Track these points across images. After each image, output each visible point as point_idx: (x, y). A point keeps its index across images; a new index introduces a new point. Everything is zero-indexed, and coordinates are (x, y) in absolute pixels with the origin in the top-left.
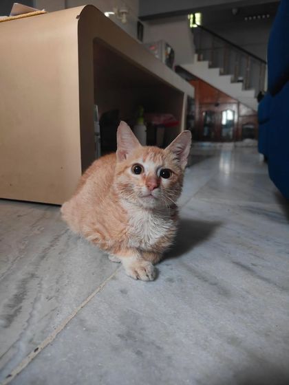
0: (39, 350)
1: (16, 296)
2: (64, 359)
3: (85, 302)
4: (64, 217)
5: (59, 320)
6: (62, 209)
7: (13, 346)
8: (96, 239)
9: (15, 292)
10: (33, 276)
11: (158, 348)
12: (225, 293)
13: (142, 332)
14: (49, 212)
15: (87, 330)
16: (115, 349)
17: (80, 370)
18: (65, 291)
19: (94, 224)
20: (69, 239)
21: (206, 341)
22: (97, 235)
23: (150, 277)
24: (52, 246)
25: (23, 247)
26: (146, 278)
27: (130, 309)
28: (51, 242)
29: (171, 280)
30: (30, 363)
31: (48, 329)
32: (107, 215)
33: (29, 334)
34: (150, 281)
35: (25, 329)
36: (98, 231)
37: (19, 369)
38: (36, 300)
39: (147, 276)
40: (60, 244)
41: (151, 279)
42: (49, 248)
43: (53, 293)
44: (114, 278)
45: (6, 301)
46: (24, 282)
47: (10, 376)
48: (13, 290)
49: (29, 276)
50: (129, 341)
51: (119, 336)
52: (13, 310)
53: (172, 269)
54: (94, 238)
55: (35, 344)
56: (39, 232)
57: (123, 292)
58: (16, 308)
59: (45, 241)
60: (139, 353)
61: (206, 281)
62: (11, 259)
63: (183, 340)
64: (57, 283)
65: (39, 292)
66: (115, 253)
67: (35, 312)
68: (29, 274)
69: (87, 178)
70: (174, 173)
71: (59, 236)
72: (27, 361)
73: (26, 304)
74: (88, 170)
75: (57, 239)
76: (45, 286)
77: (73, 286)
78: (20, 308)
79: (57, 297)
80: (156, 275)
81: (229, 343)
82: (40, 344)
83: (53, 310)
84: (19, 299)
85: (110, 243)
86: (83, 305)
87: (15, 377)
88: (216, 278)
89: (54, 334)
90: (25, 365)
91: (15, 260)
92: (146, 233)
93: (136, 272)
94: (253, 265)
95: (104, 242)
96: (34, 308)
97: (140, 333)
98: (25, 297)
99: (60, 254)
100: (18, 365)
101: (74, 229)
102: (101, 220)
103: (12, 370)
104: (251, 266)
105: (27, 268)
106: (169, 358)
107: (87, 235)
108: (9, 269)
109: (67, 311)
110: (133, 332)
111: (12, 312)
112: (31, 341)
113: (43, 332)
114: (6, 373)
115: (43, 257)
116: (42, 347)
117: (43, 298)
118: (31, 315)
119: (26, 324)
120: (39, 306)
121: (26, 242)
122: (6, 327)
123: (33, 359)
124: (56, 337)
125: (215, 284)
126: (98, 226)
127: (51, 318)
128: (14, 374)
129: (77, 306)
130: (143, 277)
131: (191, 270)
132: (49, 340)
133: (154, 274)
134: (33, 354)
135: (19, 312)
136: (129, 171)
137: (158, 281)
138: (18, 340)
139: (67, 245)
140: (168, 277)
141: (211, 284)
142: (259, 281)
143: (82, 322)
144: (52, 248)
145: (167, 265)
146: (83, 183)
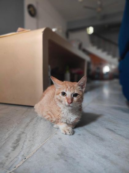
0: (26, 159)
1: (17, 140)
2: (36, 162)
3: (44, 142)
4: (36, 110)
5: (34, 149)
6: (35, 107)
7: (16, 157)
8: (49, 118)
9: (16, 138)
10: (23, 133)
11: (74, 159)
12: (102, 139)
13: (67, 153)
14: (29, 109)
15: (45, 152)
16: (57, 159)
17: (43, 166)
18: (36, 138)
19: (47, 112)
20: (37, 119)
21: (93, 157)
22: (49, 116)
23: (71, 133)
24: (30, 122)
25: (19, 122)
26: (69, 134)
27: (62, 145)
28: (30, 120)
29: (79, 135)
30: (23, 163)
31: (30, 152)
32: (53, 108)
33: (22, 153)
34: (71, 135)
35: (21, 152)
36: (49, 114)
37: (19, 165)
38: (25, 141)
39: (70, 133)
40: (34, 121)
41: (71, 134)
42: (30, 123)
43: (31, 139)
44: (56, 134)
45: (13, 141)
46: (20, 135)
47: (15, 167)
48: (15, 137)
49: (21, 133)
50: (62, 157)
51: (58, 154)
52: (16, 145)
53: (80, 131)
54: (48, 117)
55: (25, 157)
56: (25, 117)
57: (60, 139)
58: (17, 144)
59: (28, 120)
60: (66, 161)
61: (94, 135)
62: (14, 126)
63: (84, 157)
64: (33, 135)
65: (26, 138)
66: (57, 124)
67: (24, 146)
68: (22, 132)
69: (45, 94)
70: (79, 94)
71: (34, 118)
72: (22, 162)
73: (21, 143)
74: (46, 91)
75: (32, 119)
76: (28, 136)
77: (39, 136)
78: (19, 144)
79: (33, 140)
80: (73, 133)
81: (102, 158)
82: (26, 157)
83: (32, 145)
84: (18, 141)
85: (54, 120)
86: (43, 143)
87: (17, 168)
88: (99, 134)
89: (32, 153)
90: (21, 164)
91: (16, 127)
92: (69, 117)
93: (65, 131)
94: (115, 129)
95: (52, 119)
96: (24, 144)
97: (66, 154)
98: (20, 140)
99: (34, 125)
100: (19, 164)
101: (40, 115)
102: (50, 110)
103: (16, 165)
104: (114, 130)
105: (21, 130)
106: (78, 162)
107: (45, 116)
108: (13, 130)
109: (37, 146)
110: (63, 153)
111: (15, 145)
112: (23, 156)
113: (28, 153)
114: (14, 166)
115: (27, 126)
116: (28, 158)
117: (27, 140)
118: (23, 147)
119: (21, 150)
120: (26, 143)
121: (20, 120)
122: (13, 150)
123: (24, 162)
124: (33, 154)
125: (98, 136)
126: (49, 112)
127: (31, 148)
128: (17, 166)
129: (41, 144)
130: (68, 133)
131: (88, 131)
132: (30, 155)
133: (73, 132)
134: (24, 160)
135: (18, 145)
136: (60, 95)
137: (74, 135)
138: (18, 155)
139: (37, 121)
140: (78, 133)
141: (97, 136)
142: (117, 135)
143: (43, 149)
144: (31, 123)
145: (78, 129)
146: (44, 96)
